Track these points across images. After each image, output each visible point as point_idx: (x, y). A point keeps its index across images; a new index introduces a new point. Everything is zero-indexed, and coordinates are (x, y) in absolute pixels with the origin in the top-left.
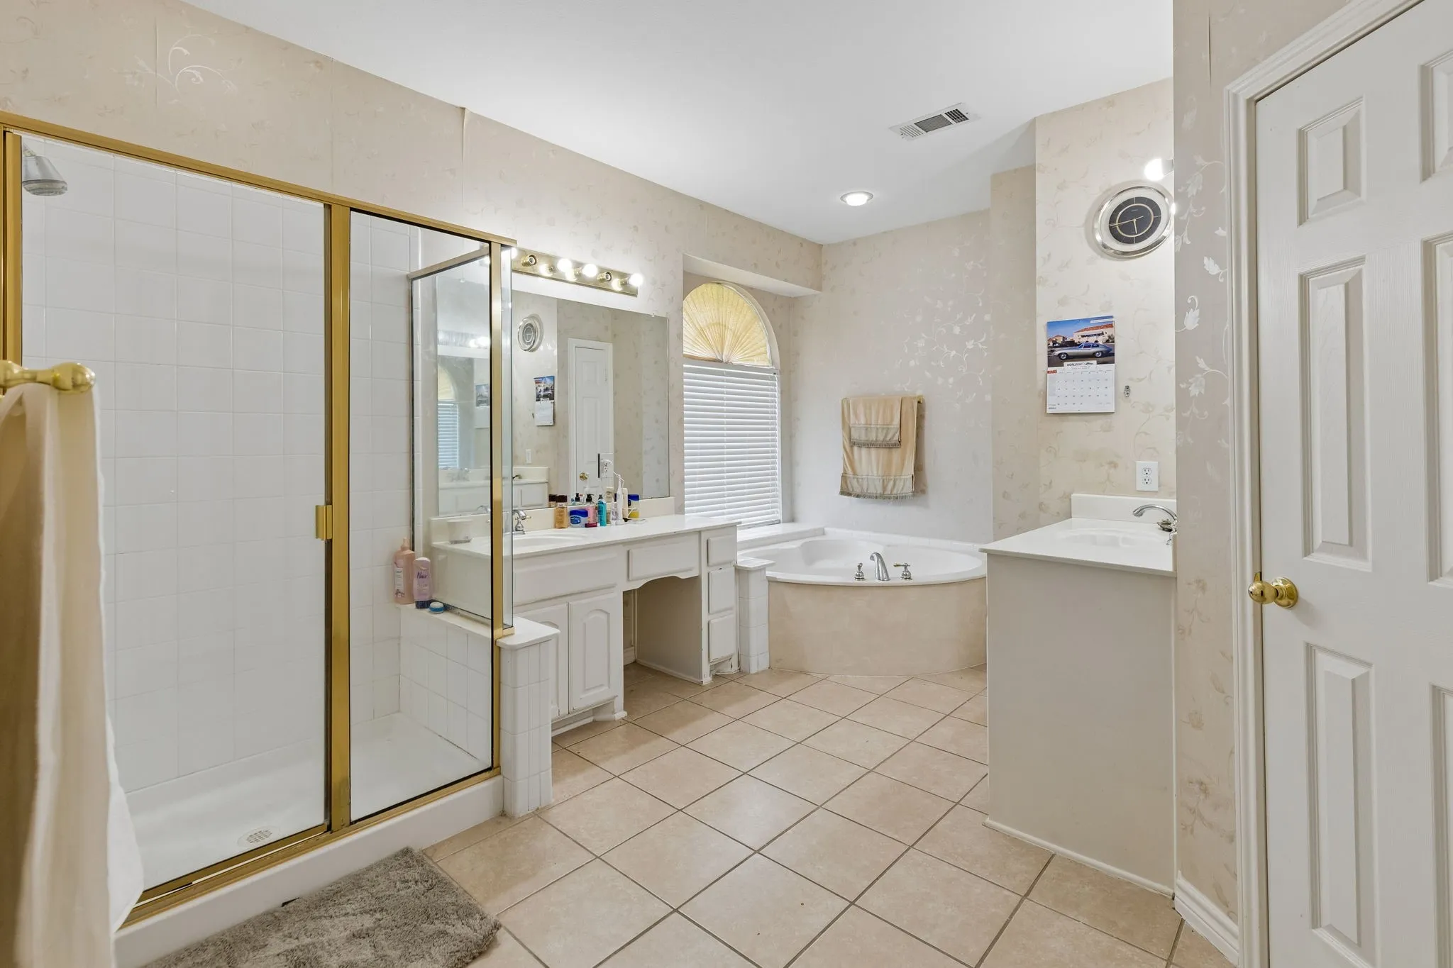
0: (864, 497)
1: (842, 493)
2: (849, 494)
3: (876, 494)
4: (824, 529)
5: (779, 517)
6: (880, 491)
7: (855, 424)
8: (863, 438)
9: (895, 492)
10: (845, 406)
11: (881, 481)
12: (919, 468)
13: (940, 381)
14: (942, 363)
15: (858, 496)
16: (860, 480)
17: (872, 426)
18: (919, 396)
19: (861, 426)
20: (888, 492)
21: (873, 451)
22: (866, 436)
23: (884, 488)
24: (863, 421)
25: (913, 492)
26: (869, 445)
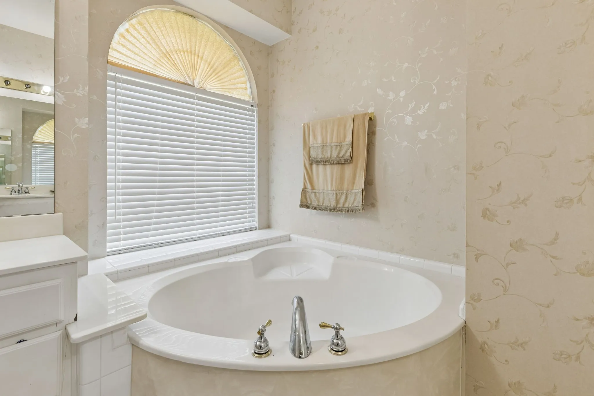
0: (320, 209)
1: (302, 205)
2: (308, 207)
3: (330, 207)
4: (289, 236)
5: (256, 224)
6: (333, 204)
7: (314, 144)
8: (320, 156)
9: (346, 205)
10: (306, 128)
11: (335, 195)
12: (369, 182)
13: (391, 96)
14: (393, 78)
15: (315, 209)
16: (317, 194)
17: (328, 145)
18: (371, 113)
19: (318, 145)
20: (340, 205)
21: (328, 167)
22: (322, 154)
23: (337, 202)
24: (320, 140)
25: (363, 205)
26: (325, 162)
